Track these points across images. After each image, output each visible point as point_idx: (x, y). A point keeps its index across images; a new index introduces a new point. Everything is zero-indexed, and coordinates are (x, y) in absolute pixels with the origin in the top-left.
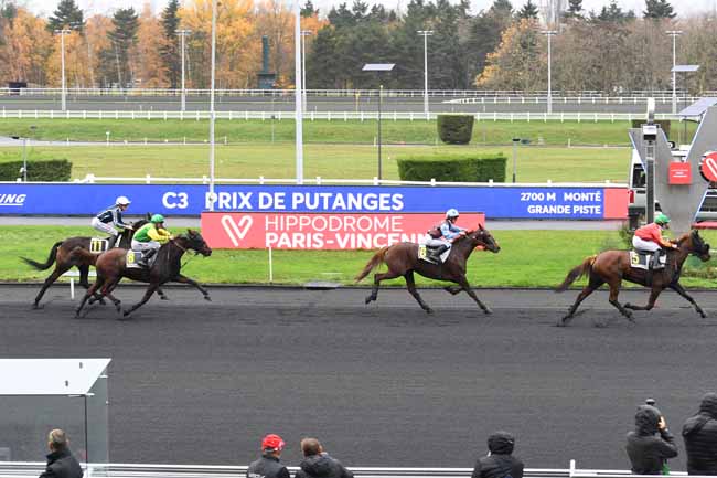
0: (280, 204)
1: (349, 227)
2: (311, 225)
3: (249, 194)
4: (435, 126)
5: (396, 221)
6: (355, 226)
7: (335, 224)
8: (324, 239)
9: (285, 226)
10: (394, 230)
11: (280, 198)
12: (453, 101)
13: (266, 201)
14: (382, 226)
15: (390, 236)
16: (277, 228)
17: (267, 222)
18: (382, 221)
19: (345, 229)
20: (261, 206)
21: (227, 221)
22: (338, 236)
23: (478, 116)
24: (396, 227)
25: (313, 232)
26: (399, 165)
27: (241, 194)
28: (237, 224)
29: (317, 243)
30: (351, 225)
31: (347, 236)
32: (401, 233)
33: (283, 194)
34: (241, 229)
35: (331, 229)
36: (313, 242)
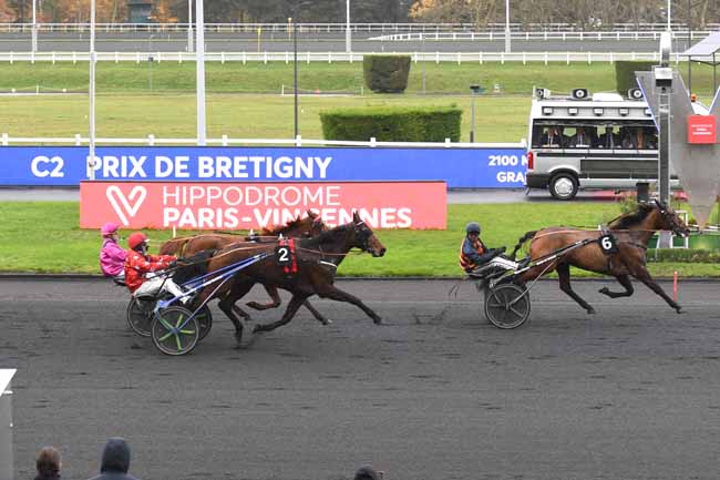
0: (182, 171)
1: (270, 200)
2: (222, 197)
3: (143, 159)
4: (361, 70)
5: (332, 192)
6: (279, 199)
7: (253, 196)
8: (239, 216)
9: (188, 200)
10: (328, 203)
11: (182, 163)
12: (382, 38)
13: (164, 167)
14: (313, 199)
15: (325, 211)
16: (177, 202)
17: (166, 195)
18: (313, 192)
19: (266, 203)
20: (158, 174)
21: (114, 193)
22: (257, 212)
23: (416, 57)
24: (332, 200)
25: (225, 207)
26: (322, 119)
27: (132, 159)
28: (127, 197)
29: (231, 222)
30: (274, 198)
31: (269, 211)
32: (338, 208)
33: (186, 159)
34: (132, 203)
35: (247, 203)
36: (225, 219)
